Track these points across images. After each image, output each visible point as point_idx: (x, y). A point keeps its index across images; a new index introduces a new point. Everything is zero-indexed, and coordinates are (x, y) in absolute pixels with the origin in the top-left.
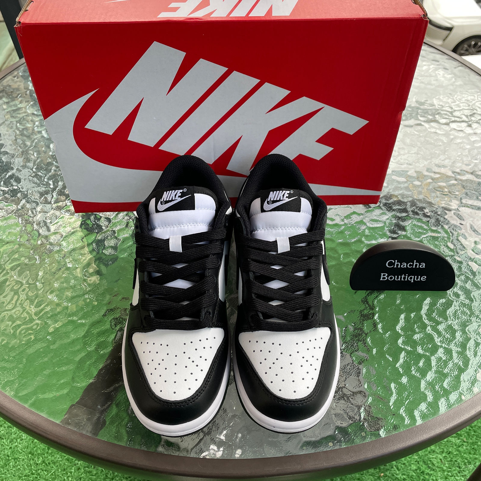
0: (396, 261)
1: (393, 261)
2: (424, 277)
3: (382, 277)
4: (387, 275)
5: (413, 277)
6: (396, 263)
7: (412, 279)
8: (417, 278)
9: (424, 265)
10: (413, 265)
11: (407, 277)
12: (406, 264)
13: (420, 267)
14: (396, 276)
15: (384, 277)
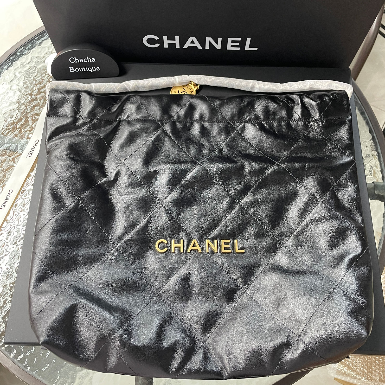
0: (75, 58)
1: (74, 59)
2: (98, 68)
3: (71, 70)
4: (73, 68)
5: (91, 68)
6: (76, 60)
7: (91, 70)
8: (94, 69)
9: (94, 59)
10: (87, 60)
11: (87, 68)
12: (82, 60)
13: (92, 60)
14: (80, 69)
15: (72, 69)
